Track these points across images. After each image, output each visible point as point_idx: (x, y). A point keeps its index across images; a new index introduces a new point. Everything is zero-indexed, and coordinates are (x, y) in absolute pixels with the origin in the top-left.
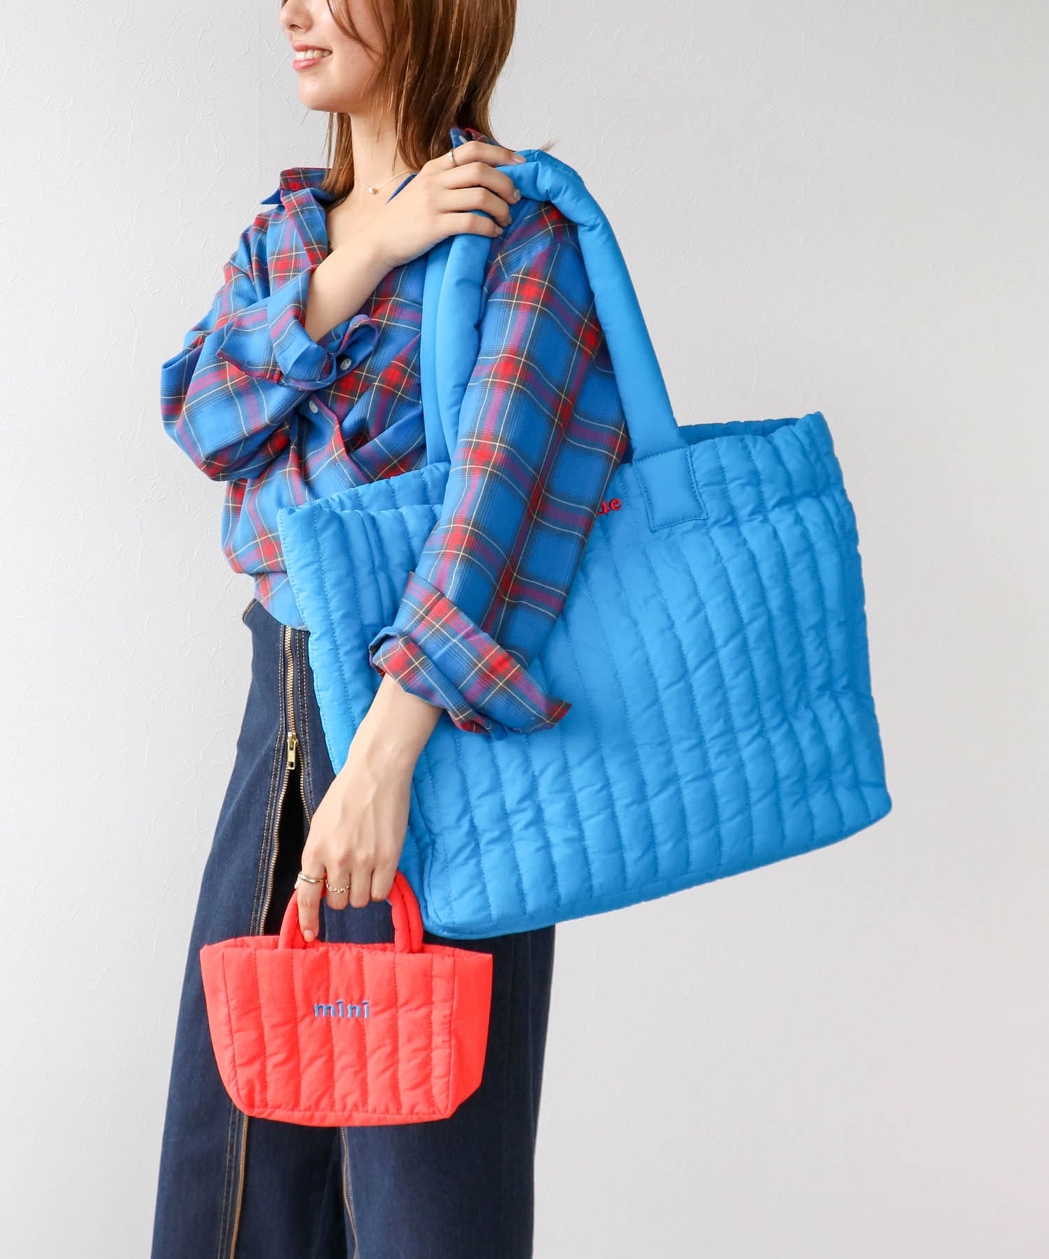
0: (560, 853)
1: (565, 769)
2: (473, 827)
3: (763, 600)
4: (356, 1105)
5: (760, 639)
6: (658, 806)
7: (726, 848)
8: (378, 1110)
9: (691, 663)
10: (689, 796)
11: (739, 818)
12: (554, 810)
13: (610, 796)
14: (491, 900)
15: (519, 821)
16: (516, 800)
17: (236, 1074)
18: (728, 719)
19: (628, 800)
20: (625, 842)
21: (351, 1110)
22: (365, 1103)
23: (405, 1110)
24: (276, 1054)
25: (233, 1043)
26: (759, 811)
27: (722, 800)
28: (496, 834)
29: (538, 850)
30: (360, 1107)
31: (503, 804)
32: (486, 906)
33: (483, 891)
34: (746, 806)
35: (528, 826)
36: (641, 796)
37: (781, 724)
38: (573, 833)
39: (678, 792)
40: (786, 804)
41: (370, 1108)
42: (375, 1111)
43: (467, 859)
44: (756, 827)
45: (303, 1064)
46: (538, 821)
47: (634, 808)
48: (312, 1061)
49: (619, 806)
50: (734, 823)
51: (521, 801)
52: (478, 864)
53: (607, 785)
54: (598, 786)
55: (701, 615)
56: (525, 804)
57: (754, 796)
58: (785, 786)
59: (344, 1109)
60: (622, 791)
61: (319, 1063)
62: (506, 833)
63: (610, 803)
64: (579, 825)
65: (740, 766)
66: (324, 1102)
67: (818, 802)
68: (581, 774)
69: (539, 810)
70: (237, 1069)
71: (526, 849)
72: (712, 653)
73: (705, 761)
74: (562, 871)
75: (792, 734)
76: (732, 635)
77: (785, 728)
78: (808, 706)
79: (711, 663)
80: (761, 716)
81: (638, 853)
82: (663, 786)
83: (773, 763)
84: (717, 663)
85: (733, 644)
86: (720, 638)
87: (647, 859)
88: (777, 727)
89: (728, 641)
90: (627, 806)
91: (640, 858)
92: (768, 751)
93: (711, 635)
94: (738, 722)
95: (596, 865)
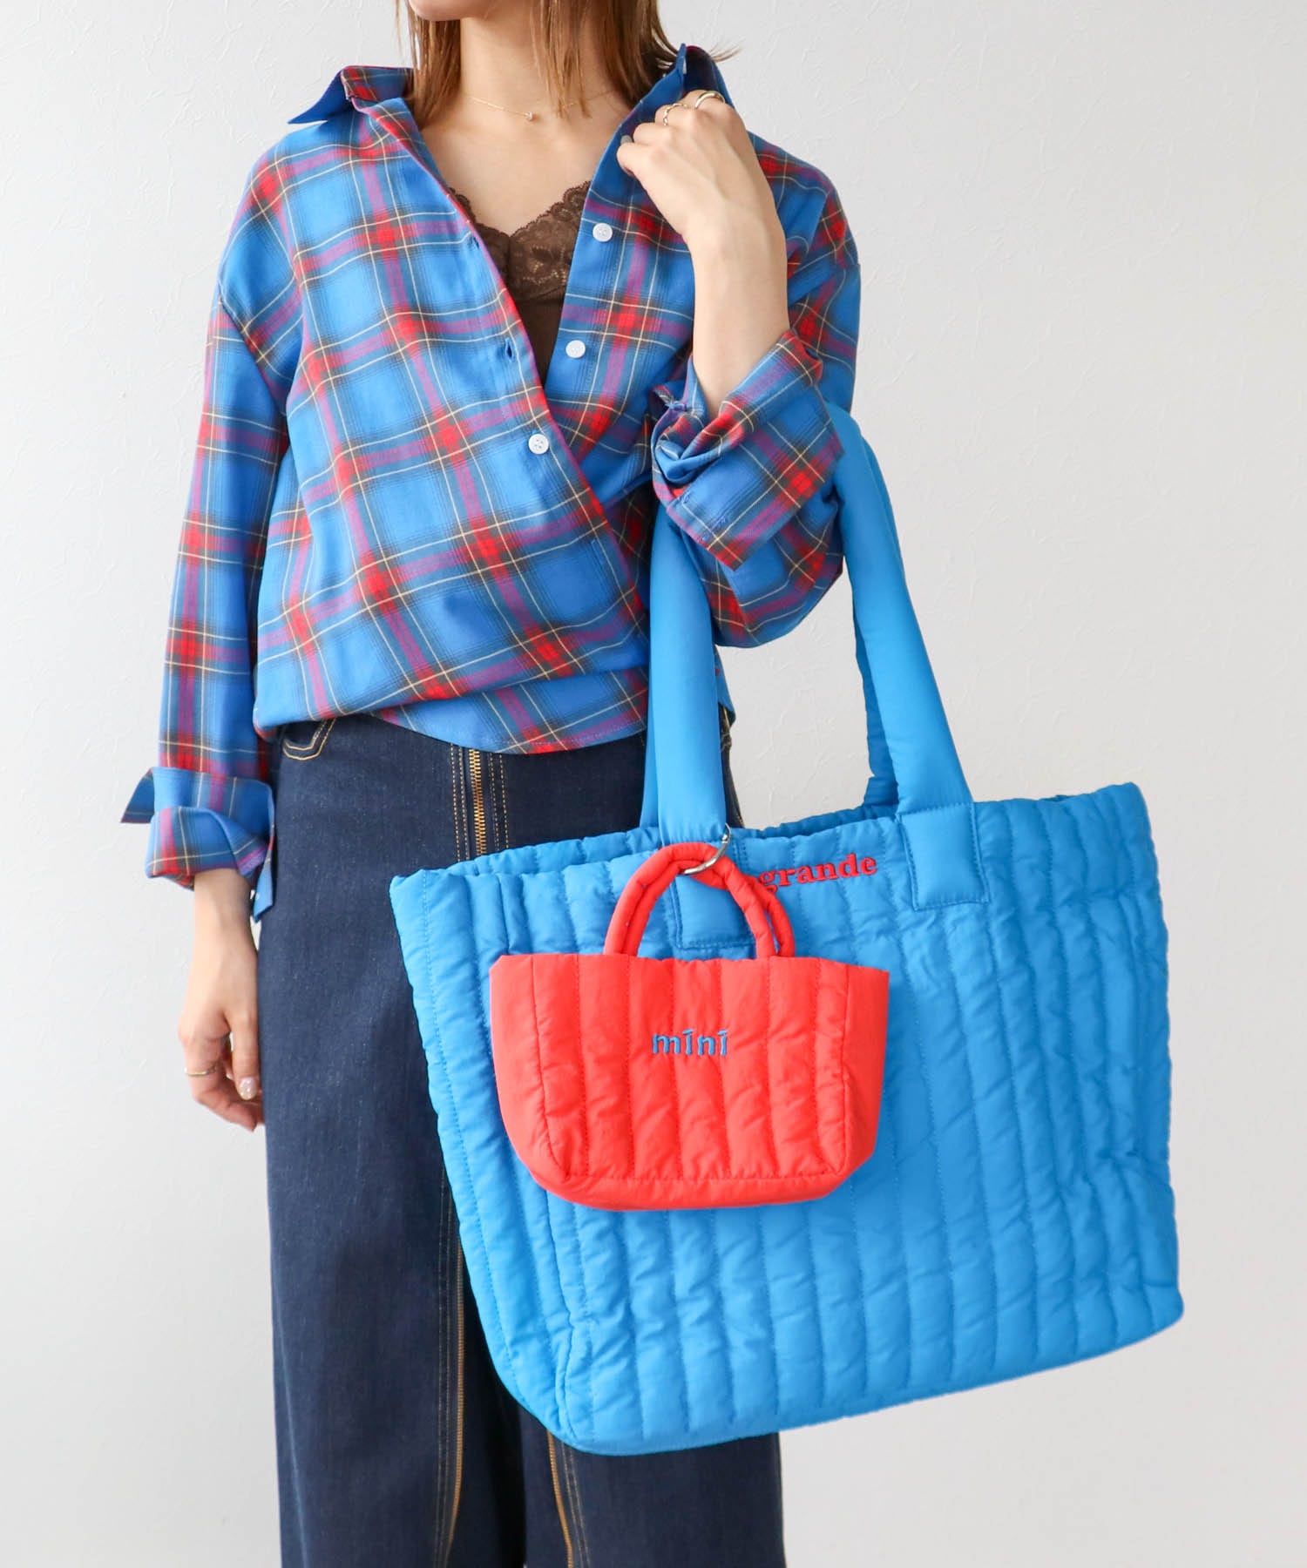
0: (741, 1357)
1: (758, 1250)
2: (629, 1314)
3: (1035, 1041)
4: (713, 1168)
5: (1030, 1090)
6: (875, 1306)
7: (960, 1358)
8: (747, 1171)
9: (940, 1120)
10: (918, 1295)
11: (979, 1326)
12: (738, 1303)
13: (814, 1289)
14: (645, 1414)
15: (691, 1313)
16: (688, 1286)
18: (980, 1195)
19: (837, 1297)
20: (828, 1349)
21: (707, 1177)
22: (727, 1165)
23: (785, 1169)
24: (602, 1098)
25: (541, 1084)
26: (1008, 1315)
27: (959, 1302)
28: (659, 1326)
29: (712, 1353)
30: (721, 1170)
31: (670, 1289)
32: (638, 1421)
33: (635, 1403)
34: (991, 1309)
35: (701, 1320)
36: (855, 1291)
37: (1051, 1202)
38: (759, 1332)
39: (904, 1289)
40: (1044, 1309)
41: (734, 1171)
42: (741, 1172)
43: (616, 1359)
44: (1001, 1335)
45: (636, 1117)
46: (715, 1317)
47: (844, 1307)
48: (651, 1110)
49: (824, 1304)
50: (971, 1331)
51: (693, 1288)
52: (632, 1366)
53: (811, 1274)
54: (799, 1277)
55: (960, 1056)
56: (700, 1292)
57: (1003, 1297)
58: (1044, 1286)
59: (695, 1178)
60: (830, 1284)
61: (660, 1114)
62: (673, 1325)
63: (813, 1297)
64: (768, 1325)
65: (989, 1258)
66: (668, 1168)
67: (1086, 1307)
68: (779, 1262)
69: (718, 1300)
70: (548, 1118)
71: (696, 1349)
72: (968, 1106)
73: (943, 1250)
74: (739, 1381)
75: (1063, 1219)
76: (997, 1085)
77: (1055, 1207)
78: (1086, 1178)
79: (965, 1119)
80: (1024, 1193)
81: (844, 1365)
82: (887, 1280)
83: (1032, 1254)
84: (974, 1121)
85: (997, 1096)
86: (981, 1085)
87: (853, 1372)
88: (1044, 1208)
89: (989, 1092)
90: (835, 1305)
91: (846, 1369)
92: (1028, 1238)
93: (969, 1081)
94: (993, 1199)
95: (785, 1376)
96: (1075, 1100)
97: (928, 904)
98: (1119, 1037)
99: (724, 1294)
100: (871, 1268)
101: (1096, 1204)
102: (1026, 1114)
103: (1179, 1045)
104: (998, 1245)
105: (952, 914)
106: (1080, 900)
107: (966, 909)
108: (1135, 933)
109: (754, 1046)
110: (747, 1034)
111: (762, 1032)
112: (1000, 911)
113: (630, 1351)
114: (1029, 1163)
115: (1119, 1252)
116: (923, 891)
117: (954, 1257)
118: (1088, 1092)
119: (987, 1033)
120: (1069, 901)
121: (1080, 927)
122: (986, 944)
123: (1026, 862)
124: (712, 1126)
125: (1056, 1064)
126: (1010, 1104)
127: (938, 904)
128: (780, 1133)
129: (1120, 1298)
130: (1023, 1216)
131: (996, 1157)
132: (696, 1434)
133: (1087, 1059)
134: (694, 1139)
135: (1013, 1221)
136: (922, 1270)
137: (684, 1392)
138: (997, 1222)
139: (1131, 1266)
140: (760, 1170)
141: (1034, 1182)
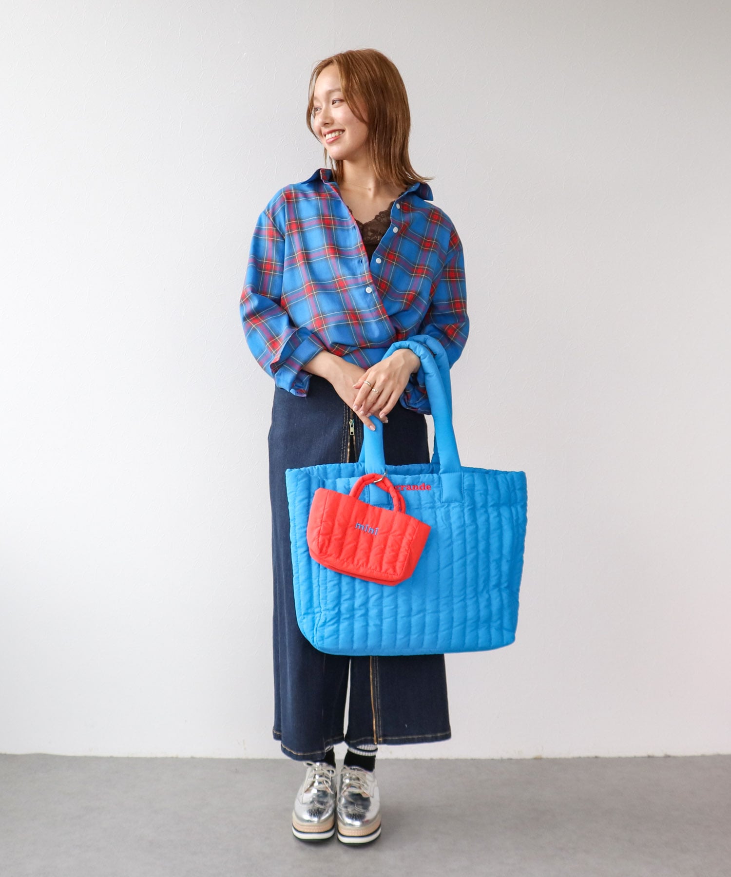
0: (372, 629)
1: (381, 597)
2: (339, 611)
3: (476, 547)
4: (363, 564)
5: (472, 561)
6: (415, 620)
7: (439, 642)
8: (372, 568)
9: (442, 566)
10: (428, 619)
11: (447, 631)
12: (373, 612)
13: (397, 612)
14: (340, 642)
15: (359, 613)
16: (359, 605)
17: (319, 537)
18: (451, 591)
19: (403, 615)
20: (398, 631)
21: (360, 566)
26: (456, 630)
27: (441, 623)
28: (348, 616)
29: (363, 626)
30: (365, 565)
31: (353, 605)
32: (337, 643)
33: (338, 637)
34: (451, 627)
35: (361, 616)
36: (409, 614)
37: (474, 597)
38: (378, 622)
39: (424, 616)
40: (468, 630)
42: (370, 568)
43: (333, 624)
44: (453, 637)
46: (366, 615)
47: (405, 619)
49: (399, 616)
50: (444, 633)
51: (360, 606)
52: (338, 626)
53: (396, 607)
54: (393, 607)
55: (450, 548)
56: (362, 607)
57: (455, 624)
58: (469, 623)
59: (357, 564)
60: (402, 610)
61: (352, 545)
62: (352, 617)
63: (396, 614)
64: (381, 620)
65: (452, 611)
67: (482, 632)
68: (387, 601)
69: (367, 611)
71: (358, 625)
72: (451, 563)
73: (438, 605)
74: (370, 636)
75: (477, 602)
76: (461, 558)
77: (475, 599)
78: (488, 592)
79: (450, 567)
80: (465, 592)
81: (403, 637)
82: (419, 612)
83: (466, 612)
84: (452, 569)
85: (461, 561)
86: (456, 558)
87: (406, 639)
88: (471, 598)
89: (458, 560)
90: (402, 617)
91: (403, 638)
92: (465, 607)
93: (452, 556)
94: (455, 593)
95: (384, 637)
96: (488, 567)
97: (445, 501)
98: (506, 550)
99: (369, 609)
100: (415, 607)
101: (489, 600)
102: (469, 569)
103: (527, 556)
104: (455, 607)
105: (453, 505)
106: (497, 506)
107: (457, 504)
108: (515, 518)
109: (385, 535)
110: (384, 531)
111: (389, 531)
112: (468, 506)
113: (338, 622)
114: (468, 584)
115: (495, 618)
116: (445, 496)
117: (441, 609)
118: (493, 566)
119: (460, 542)
120: (493, 506)
121: (495, 514)
122: (462, 515)
123: (479, 492)
124: (366, 553)
125: (482, 555)
126: (464, 565)
127: (449, 502)
128: (385, 560)
129: (493, 631)
130: (464, 599)
131: (458, 580)
132: (355, 651)
133: (494, 556)
134: (360, 554)
135: (461, 601)
136: (430, 611)
137: (353, 637)
138: (456, 600)
139: (499, 622)
140: (376, 568)
141: (469, 590)
